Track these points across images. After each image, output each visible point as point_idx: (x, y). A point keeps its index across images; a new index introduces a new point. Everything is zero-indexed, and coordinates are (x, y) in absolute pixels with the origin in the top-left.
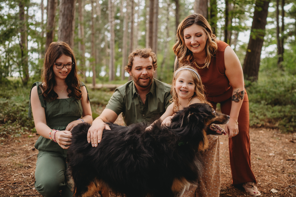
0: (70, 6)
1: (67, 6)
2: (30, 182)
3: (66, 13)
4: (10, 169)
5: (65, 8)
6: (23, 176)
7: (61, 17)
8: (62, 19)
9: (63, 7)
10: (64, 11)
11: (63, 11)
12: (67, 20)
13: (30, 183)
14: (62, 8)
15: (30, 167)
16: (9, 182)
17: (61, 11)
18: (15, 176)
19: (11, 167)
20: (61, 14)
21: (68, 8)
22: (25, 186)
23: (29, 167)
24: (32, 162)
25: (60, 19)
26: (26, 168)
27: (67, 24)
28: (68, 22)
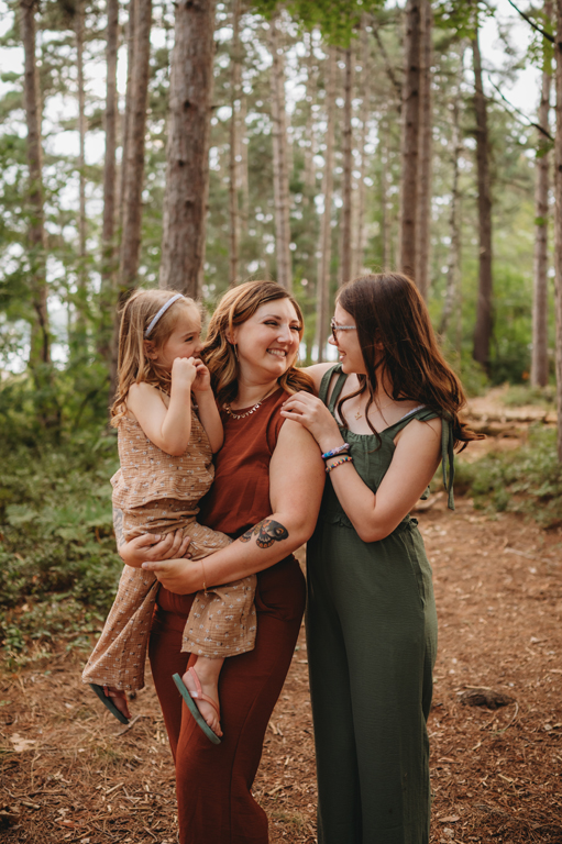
0: (192, 230)
1: (182, 232)
2: (150, 820)
3: (180, 249)
4: (87, 769)
5: (177, 237)
6: (128, 797)
7: (167, 262)
8: (169, 268)
9: (173, 234)
10: (176, 245)
11: (172, 246)
12: (184, 270)
13: (150, 824)
14: (169, 237)
15: (136, 762)
16: (97, 817)
17: (167, 246)
18: (107, 795)
19: (90, 761)
20: (167, 253)
21: (186, 236)
22: (140, 833)
23: (136, 764)
24: (137, 744)
25: (165, 269)
26: (128, 765)
27: (183, 281)
28: (187, 275)
